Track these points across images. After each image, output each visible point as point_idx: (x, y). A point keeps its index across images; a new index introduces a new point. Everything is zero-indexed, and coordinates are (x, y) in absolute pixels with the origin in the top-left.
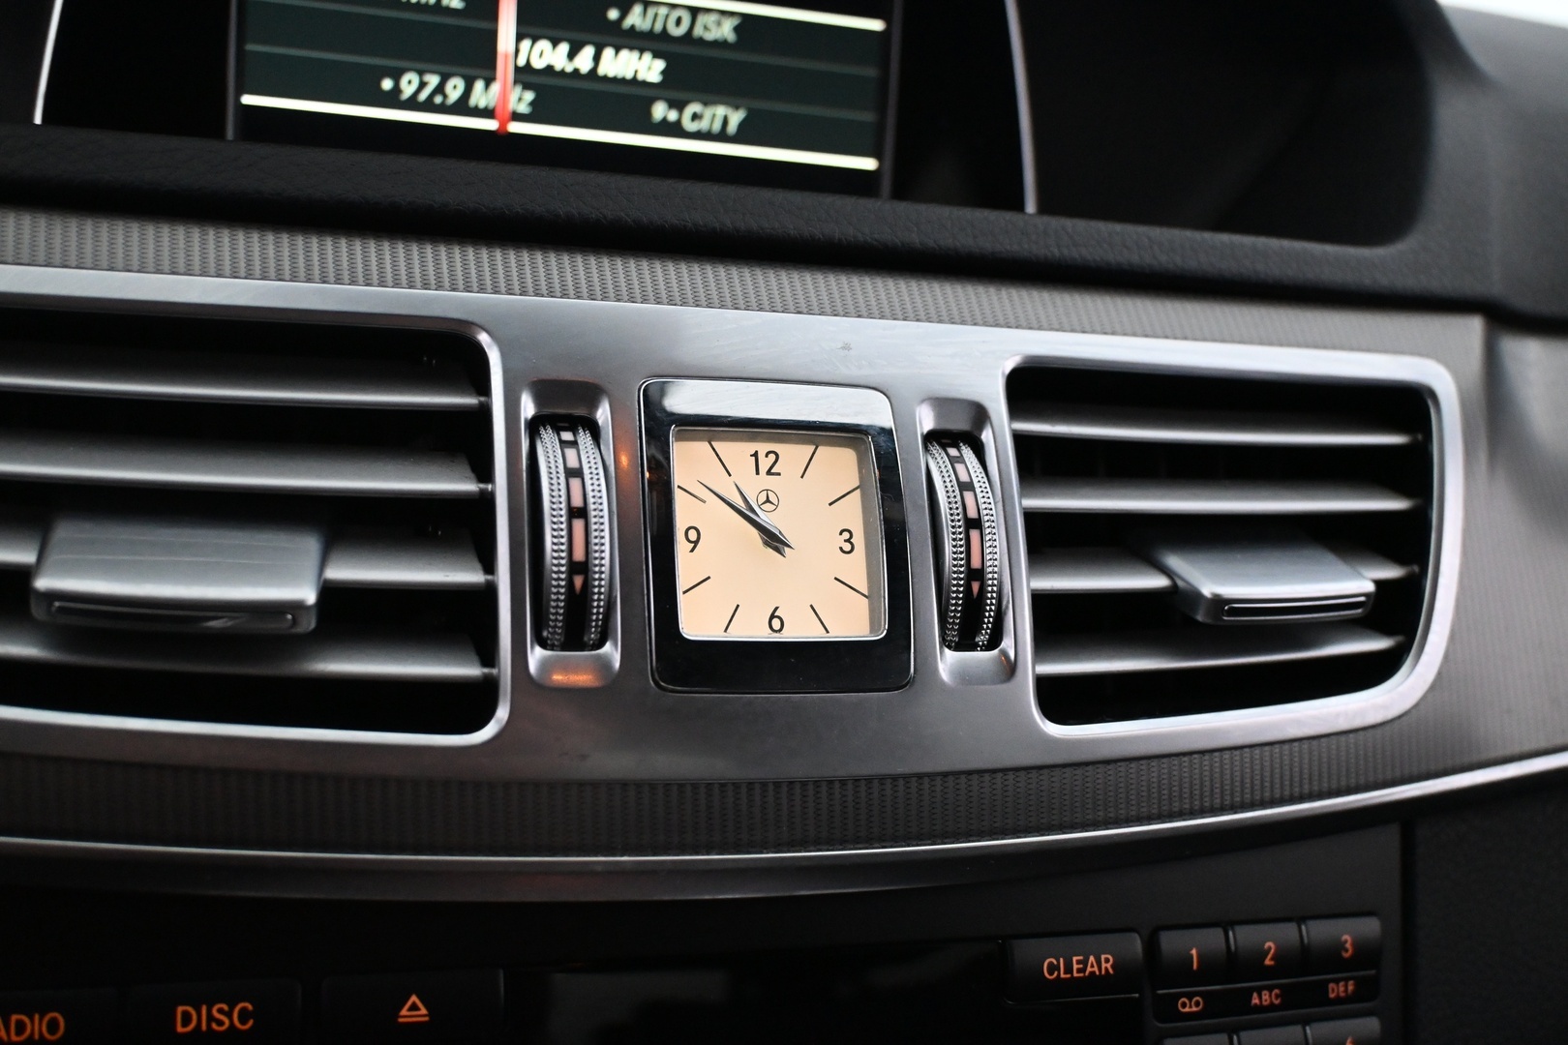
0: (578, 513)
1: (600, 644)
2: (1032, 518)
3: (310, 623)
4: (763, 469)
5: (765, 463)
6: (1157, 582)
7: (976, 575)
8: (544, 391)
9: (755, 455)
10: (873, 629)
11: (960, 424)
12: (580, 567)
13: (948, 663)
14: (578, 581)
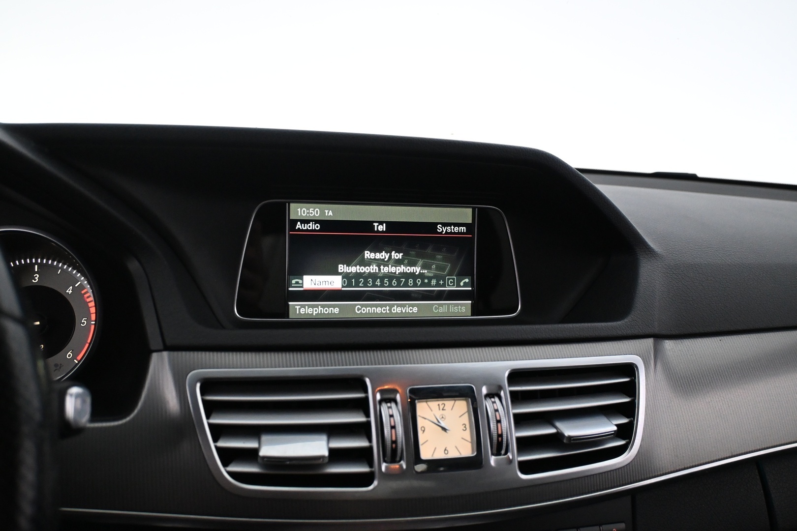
0: (393, 427)
1: (400, 461)
2: (515, 415)
3: (326, 460)
4: (441, 408)
5: (441, 407)
6: (552, 431)
7: (500, 436)
8: (382, 392)
9: (439, 405)
10: (473, 453)
11: (494, 391)
12: (394, 442)
13: (493, 460)
14: (394, 445)
